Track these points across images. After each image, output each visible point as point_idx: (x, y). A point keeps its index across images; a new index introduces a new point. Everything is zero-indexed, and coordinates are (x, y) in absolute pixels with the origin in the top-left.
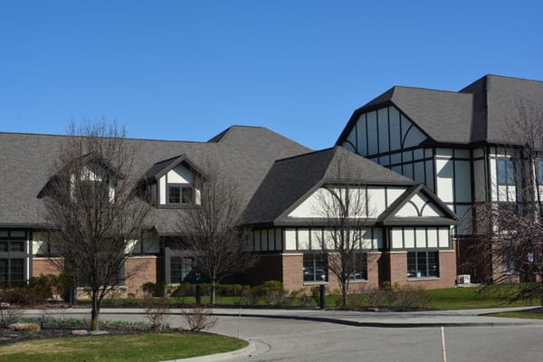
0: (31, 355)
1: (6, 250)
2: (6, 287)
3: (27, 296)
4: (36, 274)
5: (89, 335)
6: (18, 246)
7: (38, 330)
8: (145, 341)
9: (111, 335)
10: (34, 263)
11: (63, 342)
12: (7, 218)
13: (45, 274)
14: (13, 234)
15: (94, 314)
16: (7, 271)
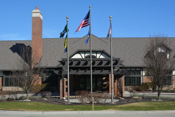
0: (137, 107)
1: (135, 74)
2: (135, 85)
3: (141, 89)
4: (144, 82)
5: (157, 101)
6: (139, 73)
7: (141, 99)
8: (173, 104)
9: (164, 101)
10: (143, 78)
11: (147, 103)
12: (135, 65)
13: (147, 82)
14: (137, 69)
15: (159, 94)
16: (135, 81)
